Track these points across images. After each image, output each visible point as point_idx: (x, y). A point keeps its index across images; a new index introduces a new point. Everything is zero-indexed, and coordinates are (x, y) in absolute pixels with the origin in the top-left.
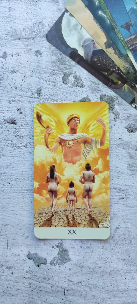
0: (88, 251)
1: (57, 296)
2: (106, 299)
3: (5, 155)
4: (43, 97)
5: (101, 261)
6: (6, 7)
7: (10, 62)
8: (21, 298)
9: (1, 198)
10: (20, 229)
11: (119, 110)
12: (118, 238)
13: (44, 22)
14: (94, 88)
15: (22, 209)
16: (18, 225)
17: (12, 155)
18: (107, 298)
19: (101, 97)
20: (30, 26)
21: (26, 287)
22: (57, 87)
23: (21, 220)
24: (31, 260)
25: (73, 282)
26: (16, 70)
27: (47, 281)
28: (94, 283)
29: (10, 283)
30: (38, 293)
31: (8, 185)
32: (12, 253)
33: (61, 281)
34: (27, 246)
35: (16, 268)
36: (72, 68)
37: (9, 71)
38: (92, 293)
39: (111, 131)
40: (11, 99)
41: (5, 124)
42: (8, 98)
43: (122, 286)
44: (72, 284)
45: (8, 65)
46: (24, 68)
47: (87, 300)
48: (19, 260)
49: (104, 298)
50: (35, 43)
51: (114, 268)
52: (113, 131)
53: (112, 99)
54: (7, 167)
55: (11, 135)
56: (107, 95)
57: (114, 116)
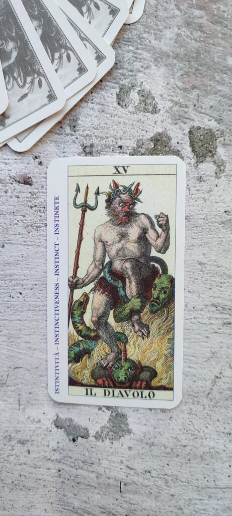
0: (163, 418)
1: (107, 494)
2: (193, 502)
3: (12, 242)
4: (81, 132)
5: (187, 435)
8: (44, 493)
9: (7, 320)
10: (41, 376)
11: (225, 156)
12: (218, 396)
14: (177, 113)
15: (44, 341)
16: (37, 368)
17: (25, 242)
18: (196, 499)
19: (190, 132)
21: (53, 475)
22: (107, 114)
23: (41, 359)
24: (60, 430)
25: (135, 470)
27: (89, 467)
28: (174, 474)
29: (24, 469)
30: (73, 487)
31: (18, 297)
32: (27, 416)
33: (113, 468)
34: (54, 405)
35: (35, 443)
36: (135, 75)
38: (169, 490)
39: (210, 196)
41: (12, 184)
43: (224, 479)
44: (133, 474)
47: (160, 501)
48: (40, 430)
49: (190, 500)
51: (209, 449)
52: (212, 198)
53: (211, 135)
54: (17, 265)
55: (23, 205)
56: (203, 127)
57: (215, 168)
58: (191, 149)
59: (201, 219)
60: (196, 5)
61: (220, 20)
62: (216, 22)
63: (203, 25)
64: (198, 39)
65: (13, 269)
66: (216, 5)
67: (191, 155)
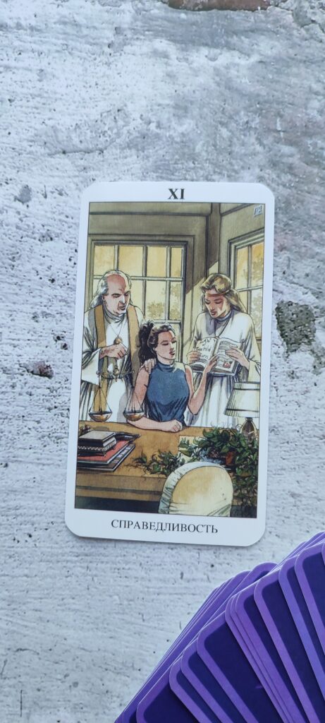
3: (20, 459)
6: (31, 70)
7: (39, 210)
9: (7, 575)
10: (56, 663)
13: (130, 107)
15: (63, 608)
16: (50, 650)
17: (38, 459)
19: (278, 309)
20: (92, 118)
23: (58, 636)
26: (54, 232)
31: (26, 541)
34: (75, 708)
37: (36, 235)
39: (306, 399)
40: (39, 310)
41: (22, 375)
42: (32, 308)
45: (33, 220)
46: (74, 226)
50: (105, 163)
52: (309, 401)
53: (307, 314)
54: (26, 493)
55: (38, 406)
56: (296, 302)
57: (312, 359)
58: (280, 332)
59: (293, 431)
60: (285, 140)
61: (316, 160)
62: (312, 163)
63: (294, 166)
64: (287, 185)
65: (19, 499)
66: (311, 139)
67: (279, 340)
